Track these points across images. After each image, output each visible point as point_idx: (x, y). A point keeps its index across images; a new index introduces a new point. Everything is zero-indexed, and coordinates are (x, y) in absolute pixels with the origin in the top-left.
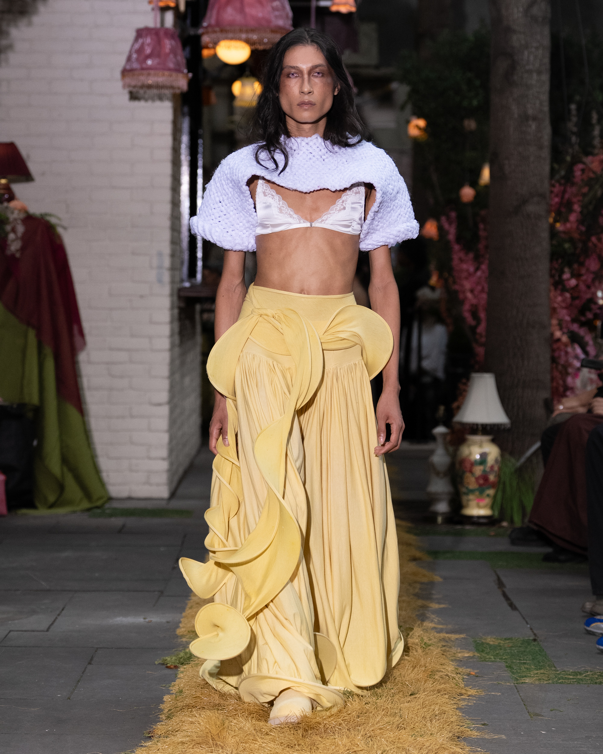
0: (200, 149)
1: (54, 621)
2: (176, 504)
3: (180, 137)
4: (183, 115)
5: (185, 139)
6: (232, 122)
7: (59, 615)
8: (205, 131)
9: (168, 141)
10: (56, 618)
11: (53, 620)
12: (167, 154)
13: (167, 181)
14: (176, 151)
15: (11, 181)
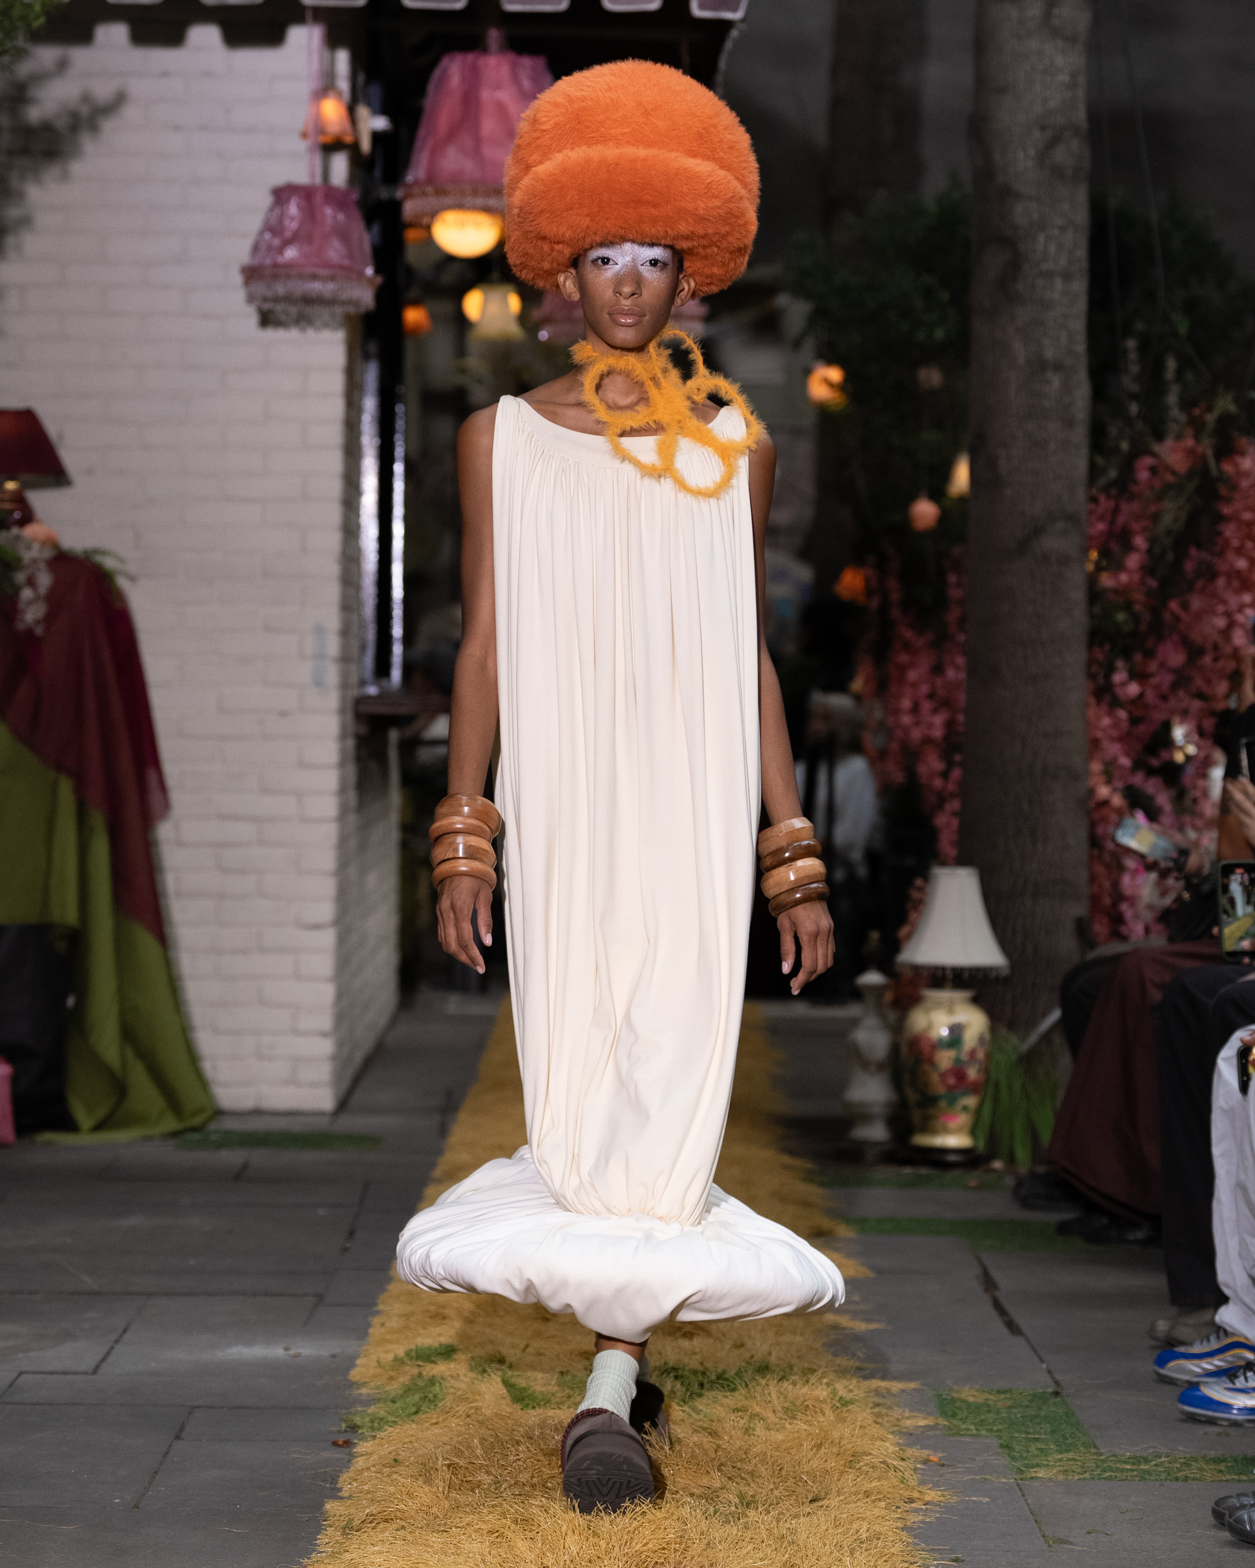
0: (400, 424)
1: (108, 1353)
2: (350, 1123)
3: (361, 399)
4: (367, 357)
5: (370, 405)
6: (463, 371)
7: (117, 1342)
8: (410, 389)
9: (336, 407)
10: (112, 1348)
11: (105, 1351)
12: (334, 434)
13: (335, 487)
14: (352, 427)
15: (26, 486)
